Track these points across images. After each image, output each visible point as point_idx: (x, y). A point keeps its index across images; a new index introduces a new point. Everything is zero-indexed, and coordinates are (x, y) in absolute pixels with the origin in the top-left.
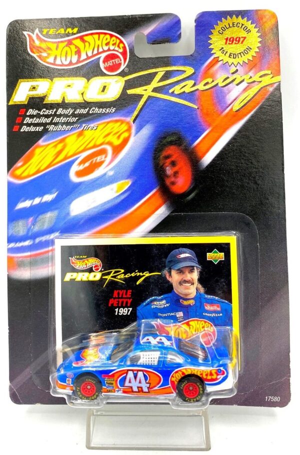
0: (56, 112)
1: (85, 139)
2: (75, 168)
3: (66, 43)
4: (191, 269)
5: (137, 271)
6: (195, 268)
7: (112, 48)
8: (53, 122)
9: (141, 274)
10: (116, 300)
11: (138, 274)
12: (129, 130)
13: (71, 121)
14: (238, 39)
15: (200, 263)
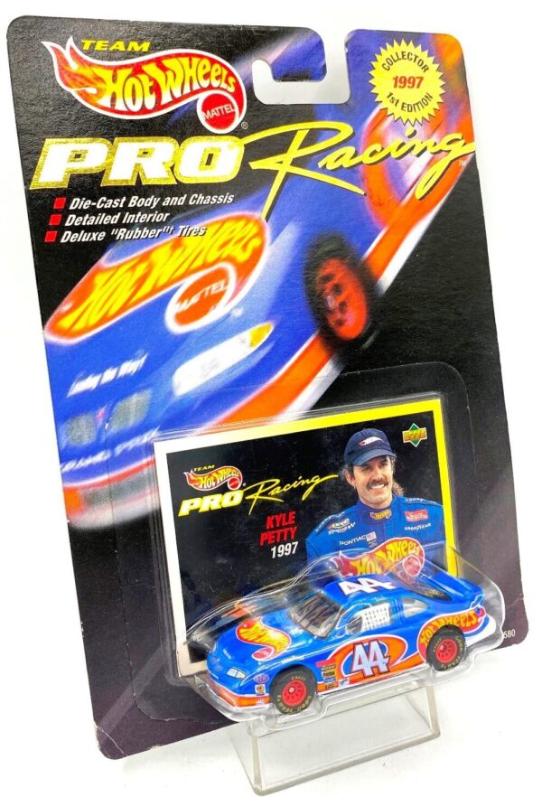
0: (127, 202)
1: (187, 253)
3: (129, 71)
4: (382, 461)
5: (300, 477)
6: (388, 458)
7: (215, 83)
9: (308, 481)
10: (270, 533)
11: (303, 482)
12: (260, 233)
13: (157, 220)
14: (412, 80)
15: (394, 449)
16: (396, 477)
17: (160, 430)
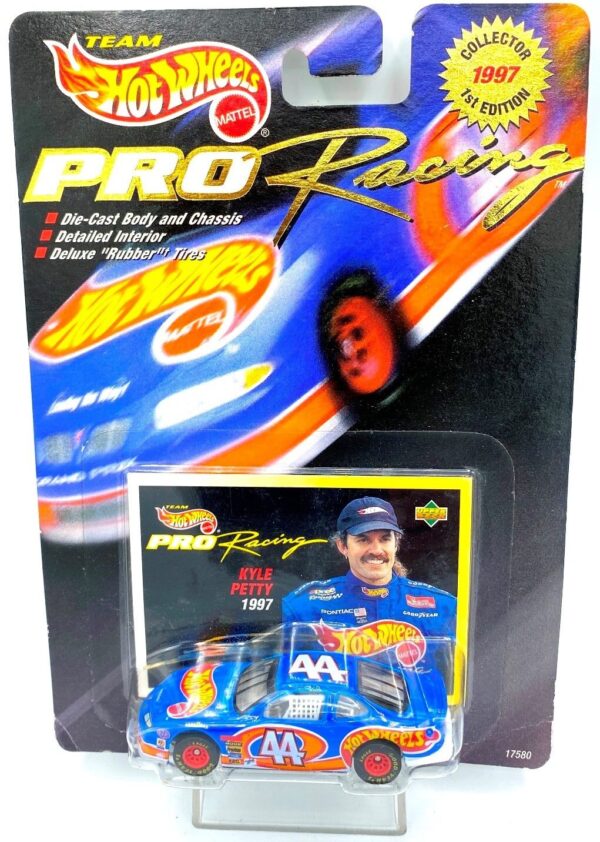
0: (121, 220)
1: (182, 278)
2: (162, 337)
3: (135, 70)
4: (385, 535)
5: (282, 536)
6: (392, 533)
8: (116, 241)
9: (291, 541)
10: (243, 584)
11: (285, 541)
12: (270, 261)
13: (152, 241)
14: (502, 71)
15: (401, 525)
16: (400, 555)
17: (136, 460)
